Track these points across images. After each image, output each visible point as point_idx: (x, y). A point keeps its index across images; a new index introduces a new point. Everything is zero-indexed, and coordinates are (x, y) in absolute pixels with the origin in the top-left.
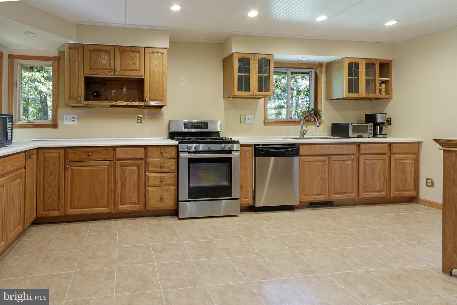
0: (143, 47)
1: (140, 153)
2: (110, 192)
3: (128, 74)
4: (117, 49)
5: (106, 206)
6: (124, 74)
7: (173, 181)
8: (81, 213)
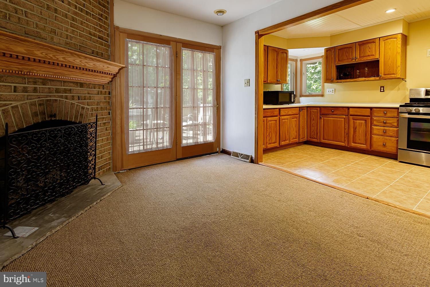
0: (378, 38)
1: (367, 112)
2: (345, 134)
3: (365, 59)
4: (357, 44)
5: (343, 142)
6: (362, 60)
7: (395, 134)
8: (328, 143)
